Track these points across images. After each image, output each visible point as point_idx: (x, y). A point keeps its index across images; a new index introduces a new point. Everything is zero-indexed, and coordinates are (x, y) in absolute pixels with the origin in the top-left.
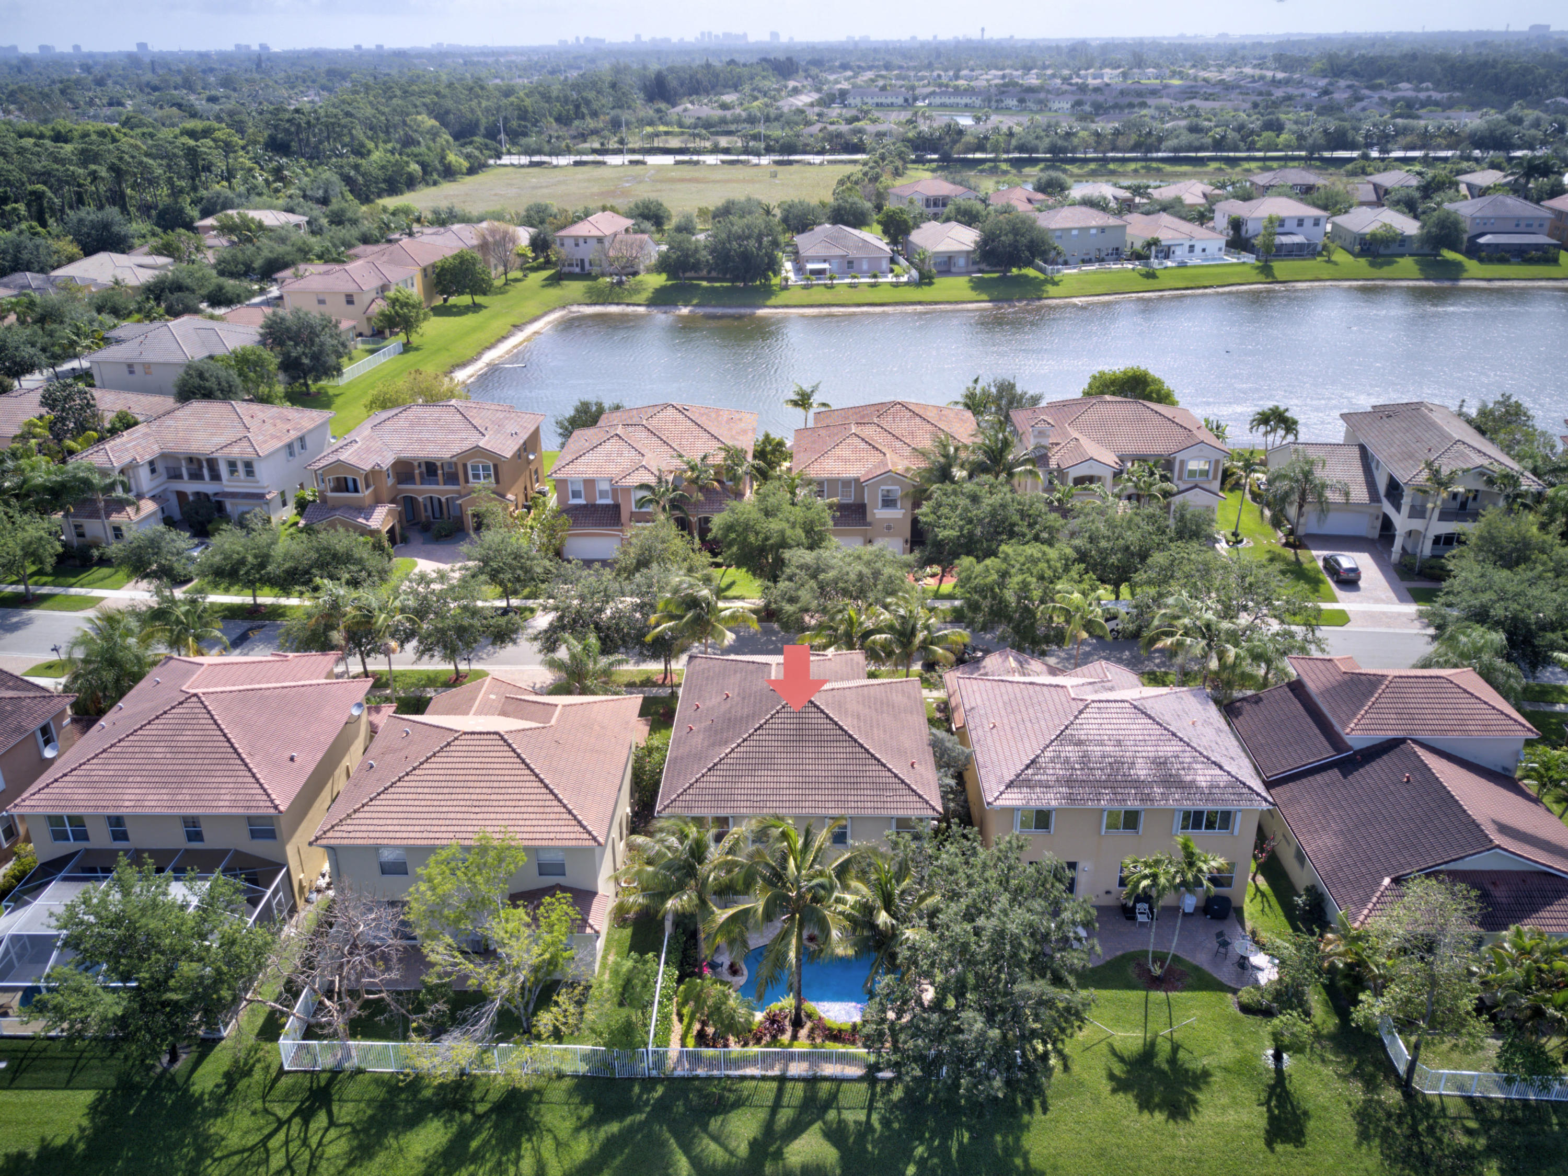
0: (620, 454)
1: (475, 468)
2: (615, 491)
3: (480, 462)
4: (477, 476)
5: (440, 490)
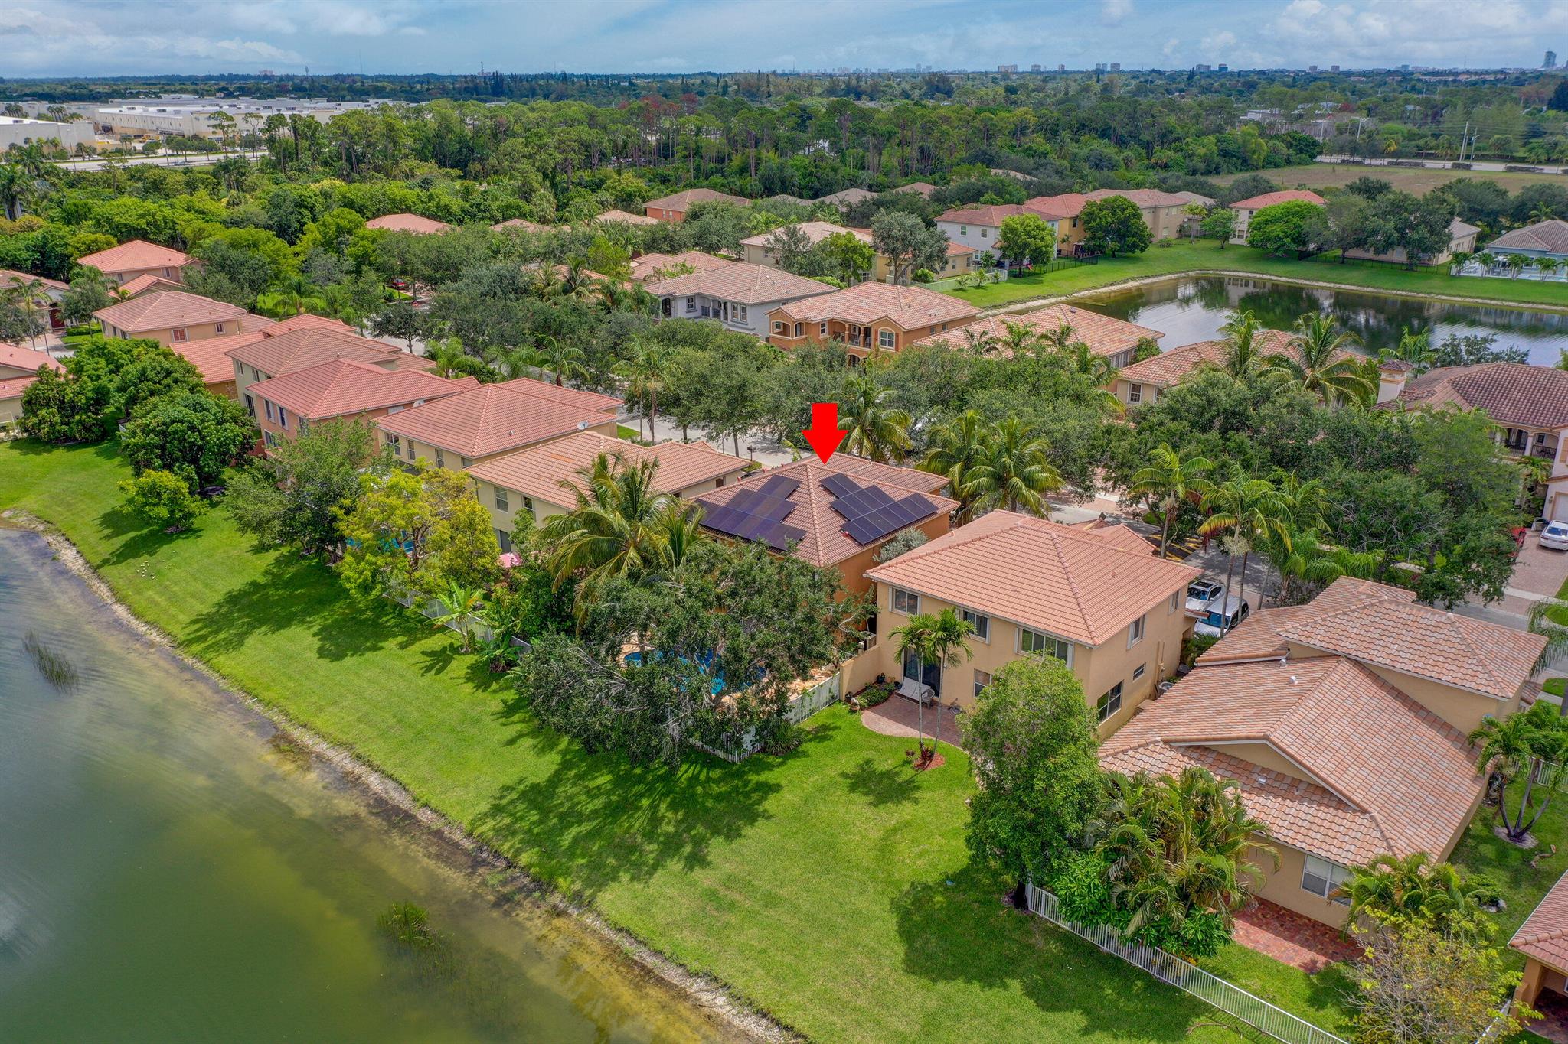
1: (883, 334)
3: (886, 329)
4: (883, 342)
5: (859, 350)
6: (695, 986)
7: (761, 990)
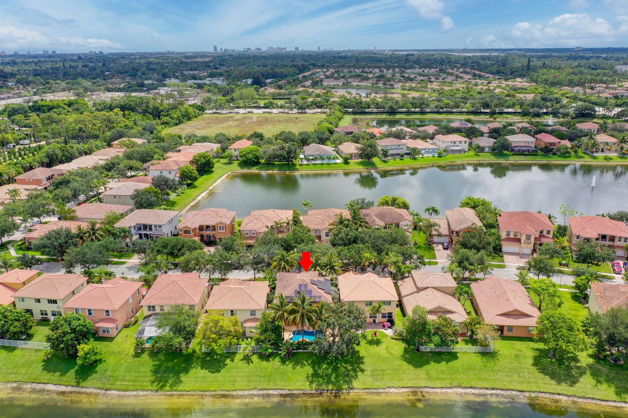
0: (258, 223)
1: (220, 227)
2: (257, 233)
3: (221, 225)
4: (220, 229)
5: (210, 233)
6: (387, 390)
7: (398, 384)
